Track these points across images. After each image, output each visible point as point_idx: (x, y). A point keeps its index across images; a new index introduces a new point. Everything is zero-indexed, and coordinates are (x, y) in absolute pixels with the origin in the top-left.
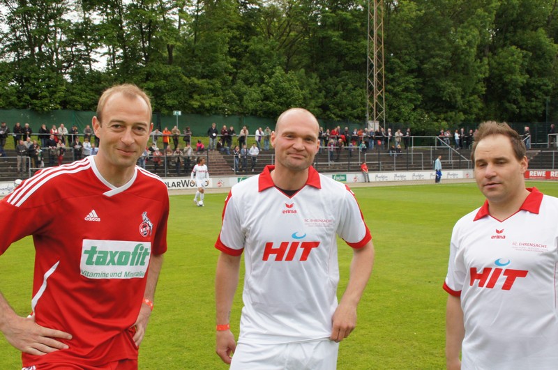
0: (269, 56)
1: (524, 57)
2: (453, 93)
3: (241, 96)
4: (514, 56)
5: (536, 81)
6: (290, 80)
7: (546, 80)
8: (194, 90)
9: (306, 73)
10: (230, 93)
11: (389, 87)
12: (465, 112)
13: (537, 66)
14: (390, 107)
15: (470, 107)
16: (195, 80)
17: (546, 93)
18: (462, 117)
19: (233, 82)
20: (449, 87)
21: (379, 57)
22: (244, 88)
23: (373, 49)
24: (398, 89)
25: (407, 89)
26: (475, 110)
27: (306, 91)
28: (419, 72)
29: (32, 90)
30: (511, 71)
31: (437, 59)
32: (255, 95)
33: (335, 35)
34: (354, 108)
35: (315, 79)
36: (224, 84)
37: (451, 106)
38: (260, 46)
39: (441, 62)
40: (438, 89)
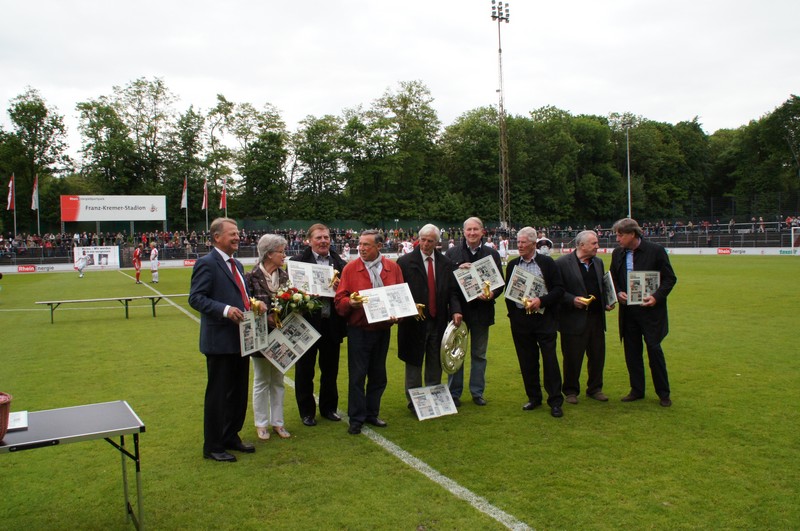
0: (442, 185)
1: (598, 180)
2: (553, 204)
3: (427, 209)
4: (590, 179)
5: (607, 194)
6: (454, 199)
7: (613, 194)
8: (401, 207)
9: (464, 194)
10: (421, 207)
11: (513, 201)
12: (561, 215)
13: (607, 185)
14: (515, 213)
15: (565, 212)
16: (402, 201)
17: (613, 202)
18: (559, 218)
19: (423, 202)
20: (549, 200)
21: (506, 183)
22: (429, 204)
23: (503, 179)
24: (518, 203)
25: (525, 203)
26: (568, 213)
27: (464, 205)
28: (531, 192)
29: (322, 210)
30: (590, 189)
31: (540, 185)
32: (435, 208)
33: (480, 174)
34: (492, 214)
35: (468, 198)
36: (418, 202)
37: (553, 212)
38: (437, 180)
39: (543, 186)
40: (544, 202)
